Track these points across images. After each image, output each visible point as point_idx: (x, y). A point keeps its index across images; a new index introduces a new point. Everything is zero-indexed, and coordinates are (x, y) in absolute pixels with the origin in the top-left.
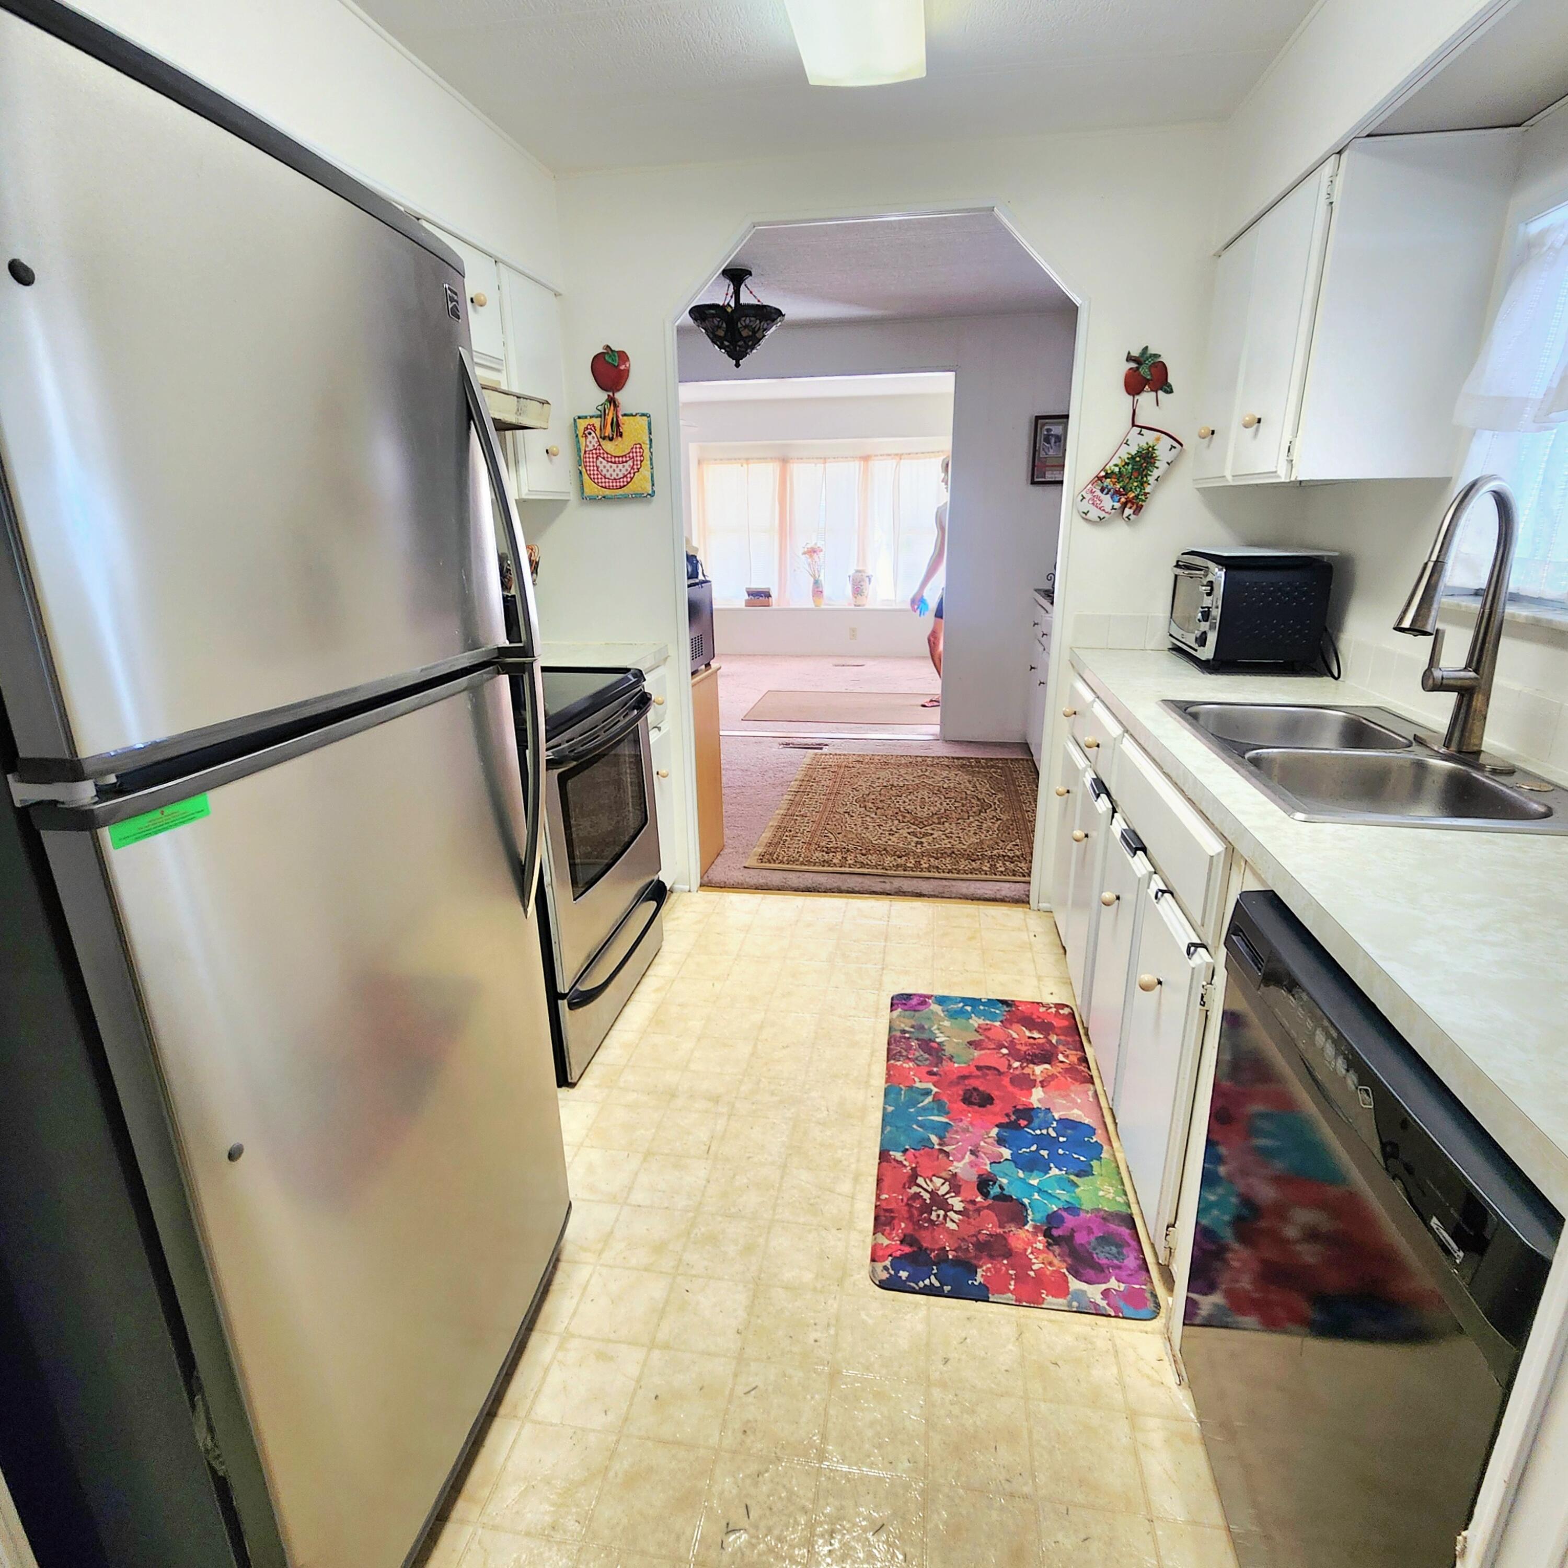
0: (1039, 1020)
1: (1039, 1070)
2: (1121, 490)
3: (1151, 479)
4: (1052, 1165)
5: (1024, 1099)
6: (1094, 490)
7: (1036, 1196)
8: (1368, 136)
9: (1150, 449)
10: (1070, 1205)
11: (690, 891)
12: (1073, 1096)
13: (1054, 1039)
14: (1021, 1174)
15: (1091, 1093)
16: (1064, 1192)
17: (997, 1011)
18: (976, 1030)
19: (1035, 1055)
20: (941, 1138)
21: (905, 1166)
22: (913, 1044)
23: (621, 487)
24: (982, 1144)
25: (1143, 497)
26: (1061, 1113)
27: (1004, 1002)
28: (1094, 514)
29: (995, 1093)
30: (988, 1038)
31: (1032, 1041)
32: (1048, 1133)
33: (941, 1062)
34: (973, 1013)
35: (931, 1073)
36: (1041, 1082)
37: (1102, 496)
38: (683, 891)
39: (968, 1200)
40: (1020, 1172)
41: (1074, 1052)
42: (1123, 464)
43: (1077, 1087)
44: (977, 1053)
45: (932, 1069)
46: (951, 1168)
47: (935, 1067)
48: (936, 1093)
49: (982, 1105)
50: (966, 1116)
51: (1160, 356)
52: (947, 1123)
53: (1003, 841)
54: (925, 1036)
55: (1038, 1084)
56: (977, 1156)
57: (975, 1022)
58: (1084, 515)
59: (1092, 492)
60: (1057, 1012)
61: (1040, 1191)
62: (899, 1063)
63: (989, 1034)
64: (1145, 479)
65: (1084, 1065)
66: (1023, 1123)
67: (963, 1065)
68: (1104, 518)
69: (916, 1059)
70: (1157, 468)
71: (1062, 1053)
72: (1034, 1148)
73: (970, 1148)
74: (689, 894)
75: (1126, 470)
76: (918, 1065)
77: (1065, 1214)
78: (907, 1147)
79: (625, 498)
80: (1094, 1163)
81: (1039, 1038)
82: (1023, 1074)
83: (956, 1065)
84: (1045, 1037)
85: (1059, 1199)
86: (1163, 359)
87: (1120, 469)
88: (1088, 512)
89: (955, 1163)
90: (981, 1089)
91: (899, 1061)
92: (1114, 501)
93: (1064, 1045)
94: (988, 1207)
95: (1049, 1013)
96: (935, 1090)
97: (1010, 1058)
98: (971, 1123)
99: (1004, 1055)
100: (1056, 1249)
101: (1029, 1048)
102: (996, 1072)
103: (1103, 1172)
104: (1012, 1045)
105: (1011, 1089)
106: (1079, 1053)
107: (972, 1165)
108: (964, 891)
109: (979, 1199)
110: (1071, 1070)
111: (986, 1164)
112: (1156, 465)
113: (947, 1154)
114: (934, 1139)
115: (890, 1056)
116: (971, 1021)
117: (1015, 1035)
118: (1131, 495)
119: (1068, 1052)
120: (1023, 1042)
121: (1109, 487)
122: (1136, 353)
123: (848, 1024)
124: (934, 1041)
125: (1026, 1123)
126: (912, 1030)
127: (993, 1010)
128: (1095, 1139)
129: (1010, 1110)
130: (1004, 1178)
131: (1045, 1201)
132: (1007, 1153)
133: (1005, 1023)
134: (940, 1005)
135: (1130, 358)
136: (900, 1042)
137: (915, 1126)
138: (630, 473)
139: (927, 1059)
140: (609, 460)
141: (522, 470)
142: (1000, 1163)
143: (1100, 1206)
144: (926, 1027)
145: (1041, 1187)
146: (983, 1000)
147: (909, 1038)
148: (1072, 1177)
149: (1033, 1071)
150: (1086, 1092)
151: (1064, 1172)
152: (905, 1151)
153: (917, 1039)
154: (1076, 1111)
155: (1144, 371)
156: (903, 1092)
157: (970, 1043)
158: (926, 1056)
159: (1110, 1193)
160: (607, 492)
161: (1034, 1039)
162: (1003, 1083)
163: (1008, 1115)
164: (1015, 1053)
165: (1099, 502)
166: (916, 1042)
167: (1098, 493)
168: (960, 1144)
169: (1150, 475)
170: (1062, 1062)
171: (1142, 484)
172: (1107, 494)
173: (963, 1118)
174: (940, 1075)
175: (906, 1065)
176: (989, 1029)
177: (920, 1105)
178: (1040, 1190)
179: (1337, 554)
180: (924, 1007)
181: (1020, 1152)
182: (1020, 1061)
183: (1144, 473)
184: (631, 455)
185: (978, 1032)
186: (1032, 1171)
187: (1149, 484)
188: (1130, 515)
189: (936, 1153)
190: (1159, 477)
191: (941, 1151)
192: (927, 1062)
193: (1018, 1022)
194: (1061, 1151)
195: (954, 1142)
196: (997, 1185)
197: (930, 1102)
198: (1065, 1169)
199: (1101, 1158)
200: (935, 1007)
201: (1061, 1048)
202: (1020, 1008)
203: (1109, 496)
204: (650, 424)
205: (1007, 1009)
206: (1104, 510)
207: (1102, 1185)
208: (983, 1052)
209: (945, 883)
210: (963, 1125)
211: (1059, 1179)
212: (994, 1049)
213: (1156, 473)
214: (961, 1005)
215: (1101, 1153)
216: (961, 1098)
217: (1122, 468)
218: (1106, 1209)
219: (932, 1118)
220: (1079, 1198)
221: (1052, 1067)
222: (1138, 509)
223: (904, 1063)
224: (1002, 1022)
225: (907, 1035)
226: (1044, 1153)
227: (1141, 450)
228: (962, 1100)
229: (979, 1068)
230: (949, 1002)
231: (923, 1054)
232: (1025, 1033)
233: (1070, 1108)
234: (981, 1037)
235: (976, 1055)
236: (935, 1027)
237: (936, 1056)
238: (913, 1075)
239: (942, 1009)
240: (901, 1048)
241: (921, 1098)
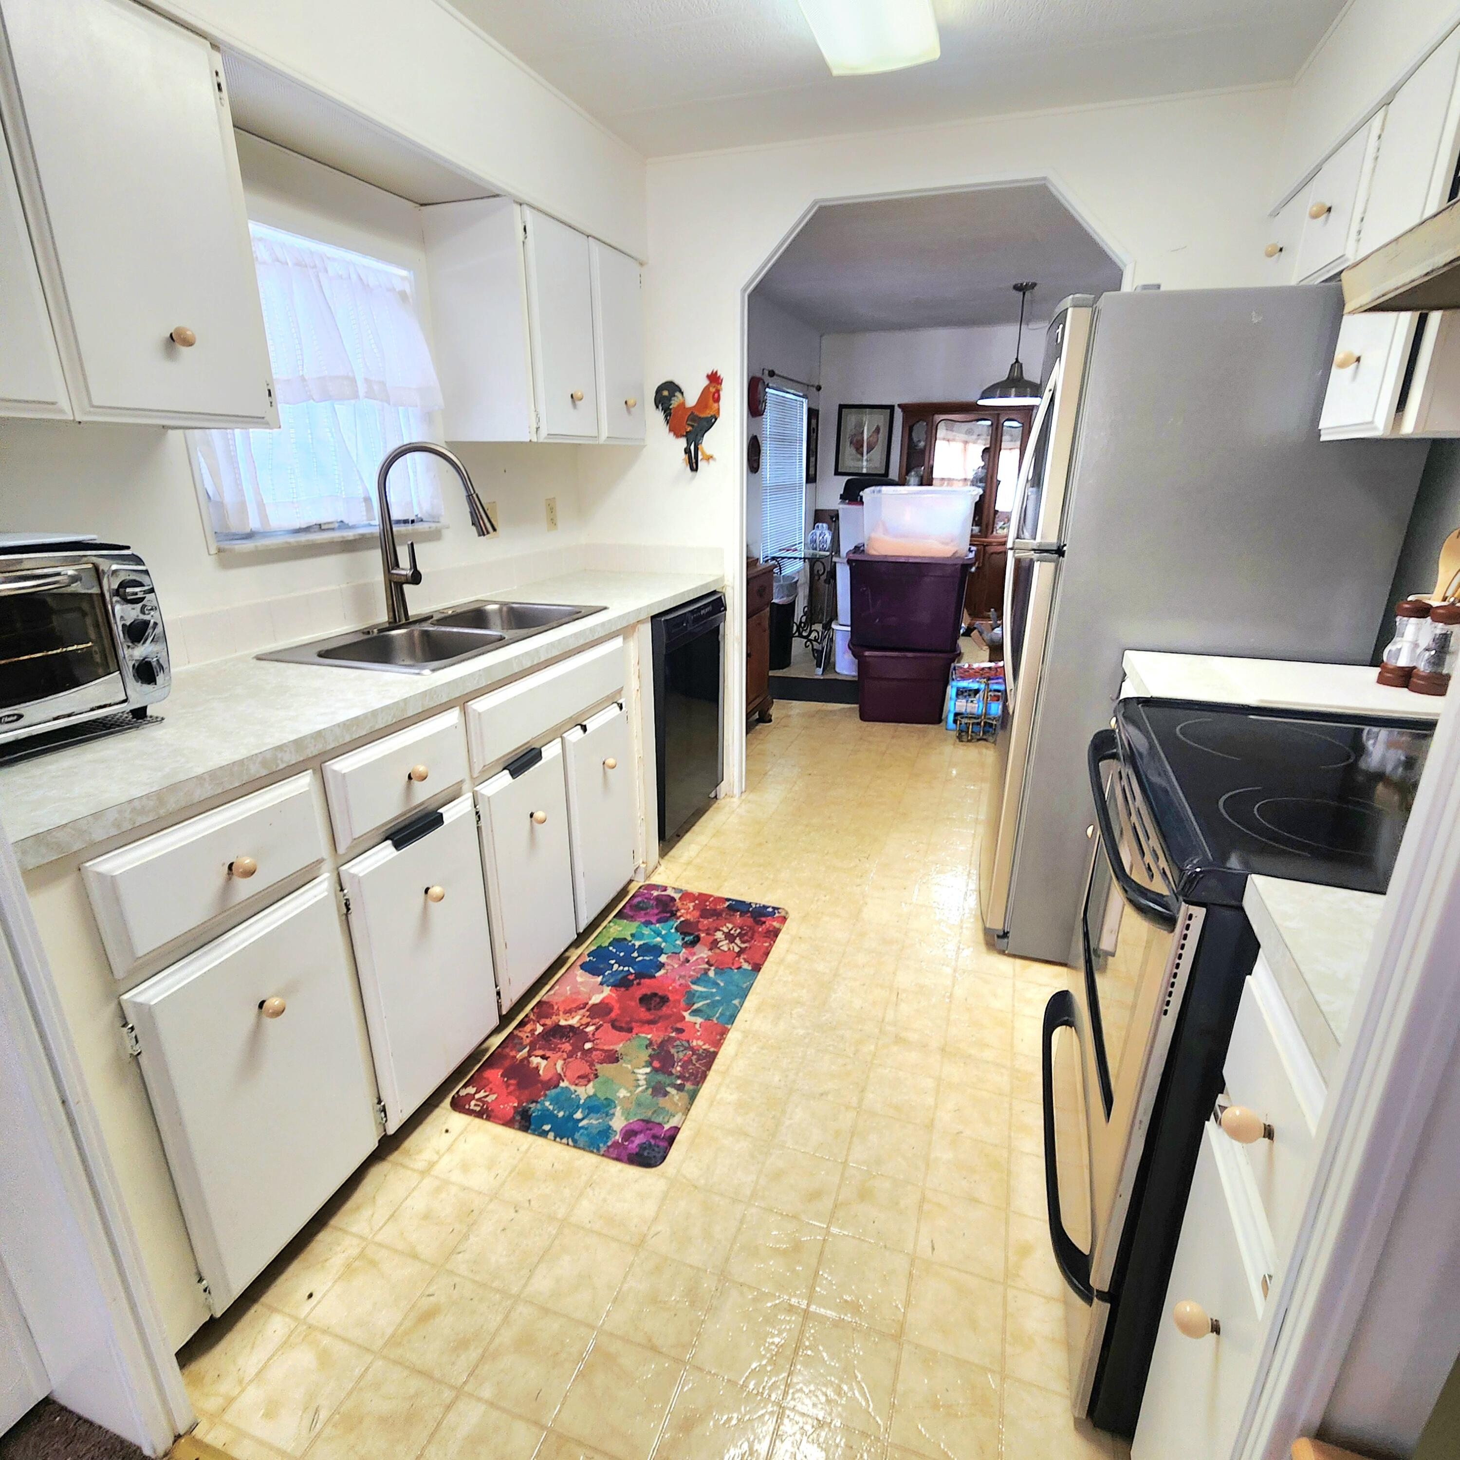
0: (511, 1081)
1: (573, 1021)
4: (637, 947)
5: (613, 996)
7: (663, 932)
10: (647, 924)
12: (568, 993)
13: (522, 1053)
14: (663, 945)
15: (552, 992)
16: (643, 932)
17: (547, 1103)
18: (596, 1077)
19: (562, 1037)
21: (744, 959)
22: (679, 1069)
24: (676, 967)
26: (593, 980)
29: (634, 1005)
30: (591, 1065)
31: (548, 1054)
32: (619, 968)
33: (662, 1042)
34: (579, 1104)
35: (680, 1031)
36: (583, 1010)
39: (711, 935)
40: (662, 946)
41: (519, 1035)
43: (556, 1001)
44: (619, 1047)
45: (676, 1036)
46: (711, 954)
47: (673, 1036)
48: (686, 1011)
49: (654, 996)
50: (674, 988)
52: (694, 984)
54: (660, 1077)
55: (587, 1007)
56: (686, 959)
57: (584, 1092)
61: (659, 934)
62: (706, 1047)
63: (585, 1069)
65: (525, 1020)
66: (631, 977)
67: (643, 1035)
69: (686, 1049)
71: (532, 1036)
72: (640, 958)
73: (688, 966)
76: (688, 1042)
77: (654, 921)
78: (736, 971)
80: (606, 944)
82: (591, 1020)
83: (649, 1036)
84: (529, 1056)
85: (651, 929)
89: (705, 956)
91: (704, 1050)
94: (699, 930)
96: (686, 1014)
97: (590, 1037)
98: (674, 981)
99: (592, 1042)
100: (674, 909)
101: (559, 1046)
102: (617, 1024)
103: (606, 938)
104: (574, 1052)
107: (693, 955)
109: (703, 935)
110: (544, 1016)
111: (685, 953)
113: (708, 963)
114: (711, 974)
115: (710, 1058)
116: (592, 1091)
117: (559, 1064)
119: (523, 1037)
120: (559, 1054)
123: (739, 1120)
126: (668, 1089)
127: (551, 1106)
128: (588, 959)
129: (634, 989)
130: (677, 944)
131: (661, 929)
132: (663, 959)
133: (554, 1082)
134: (610, 1127)
136: (691, 1074)
137: (722, 984)
139: (674, 1047)
142: (673, 954)
143: (629, 921)
144: (650, 1090)
145: (656, 937)
147: (679, 1077)
148: (630, 938)
149: (580, 1020)
150: (553, 995)
151: (633, 942)
152: (740, 968)
153: (671, 1074)
154: (580, 981)
156: (717, 1015)
157: (616, 1060)
158: (673, 1051)
161: (541, 1058)
162: (619, 1012)
163: (639, 986)
164: (580, 1042)
166: (674, 1071)
168: (693, 969)
173: (678, 988)
174: (672, 1028)
175: (700, 1043)
176: (579, 1077)
177: (708, 1001)
180: (632, 1126)
185: (596, 1074)
186: (655, 946)
189: (716, 964)
191: (711, 966)
192: (678, 1043)
193: (540, 1081)
194: (622, 955)
195: (697, 970)
196: (685, 941)
197: (698, 1004)
198: (630, 944)
199: (598, 947)
200: (619, 1121)
201: (526, 1041)
205: (532, 1104)
207: (615, 932)
208: (611, 1047)
210: (682, 981)
211: (640, 938)
212: (597, 1050)
214: (583, 1120)
215: (595, 949)
216: (668, 1004)
218: (626, 921)
219: (704, 990)
220: (637, 928)
223: (701, 1047)
224: (556, 1086)
225: (679, 1082)
228: (667, 1002)
229: (630, 1030)
230: (595, 1131)
231: (676, 1055)
232: (545, 1066)
233: (582, 983)
234: (598, 1066)
235: (621, 1045)
236: (640, 1089)
237: (663, 1049)
238: (698, 1031)
239: (611, 1120)
240: (695, 1065)
241: (704, 1008)
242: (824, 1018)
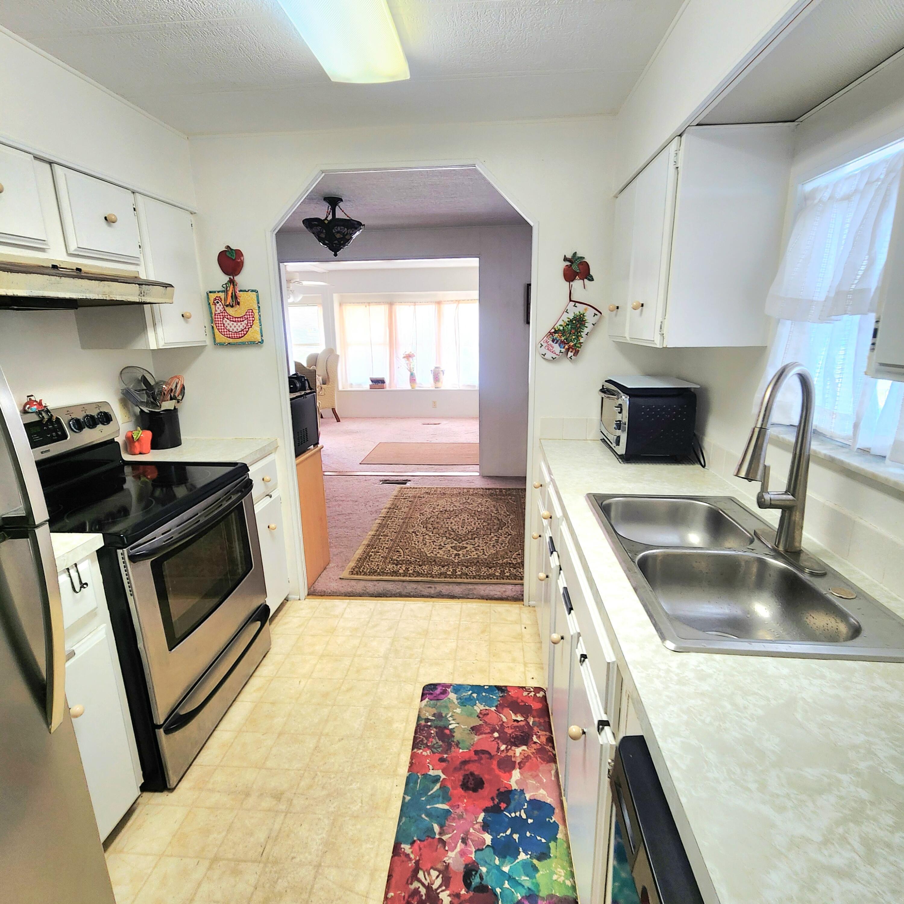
0: (523, 704)
1: (519, 751)
2: (565, 341)
3: (583, 334)
4: (521, 850)
5: (506, 782)
6: (548, 340)
7: (506, 885)
8: (697, 125)
9: (582, 316)
10: (531, 893)
11: (299, 600)
12: (541, 776)
13: (531, 721)
14: (497, 861)
15: (553, 772)
16: (528, 879)
17: (494, 697)
18: (478, 716)
19: (516, 737)
20: (441, 826)
21: (411, 859)
22: (432, 732)
23: (240, 338)
24: (471, 830)
25: (579, 345)
26: (532, 794)
27: (500, 688)
28: (549, 355)
29: (486, 777)
30: (485, 722)
31: (516, 724)
32: (520, 815)
33: (451, 748)
34: (478, 700)
35: (442, 760)
36: (519, 763)
37: (553, 344)
38: (295, 600)
39: (454, 893)
40: (497, 858)
41: (544, 733)
42: (565, 324)
43: (544, 767)
44: (476, 738)
45: (443, 755)
46: (445, 859)
47: (445, 754)
48: (444, 779)
49: (475, 790)
50: (462, 802)
51: (584, 258)
52: (448, 811)
53: (511, 552)
54: (441, 724)
55: (517, 766)
56: (466, 844)
57: (479, 707)
58: (543, 356)
59: (547, 342)
60: (535, 695)
61: (510, 878)
62: (420, 752)
63: (487, 719)
64: (579, 334)
65: (550, 745)
66: (503, 805)
67: (465, 751)
68: (555, 358)
69: (433, 747)
70: (587, 327)
71: (536, 735)
72: (508, 832)
73: (462, 835)
74: (300, 601)
75: (568, 328)
76: (433, 753)
77: (526, 903)
78: (415, 839)
79: (243, 344)
80: (552, 845)
81: (521, 721)
82: (507, 755)
83: (461, 751)
84: (526, 720)
85: (523, 886)
86: (586, 260)
87: (563, 328)
88: (545, 354)
89: (449, 854)
90: (476, 773)
91: (421, 749)
92: (561, 348)
93: (538, 727)
94: (469, 900)
95: (529, 697)
96: (443, 776)
97: (499, 742)
98: (466, 810)
99: (495, 738)
101: (513, 730)
102: (487, 756)
103: (558, 855)
104: (502, 729)
105: (497, 771)
106: (548, 733)
107: (462, 853)
108: (482, 593)
109: (463, 892)
110: (541, 751)
111: (471, 853)
112: (586, 325)
113: (444, 843)
114: (436, 828)
115: (415, 745)
116: (475, 707)
117: (505, 719)
118: (572, 344)
119: (541, 733)
120: (509, 725)
121: (557, 339)
122: (569, 256)
123: (390, 714)
124: (448, 729)
125: (505, 805)
126: (434, 718)
127: (491, 696)
128: (553, 819)
129: (494, 793)
130: (484, 866)
131: (513, 890)
132: (488, 838)
133: (500, 708)
134: (455, 694)
135: (565, 259)
136: (423, 730)
137: (423, 816)
138: (246, 328)
139: (441, 746)
140: (232, 320)
141: (159, 330)
142: (482, 849)
143: (553, 893)
144: (444, 715)
145: (511, 874)
146: (486, 687)
147: (430, 726)
148: (535, 861)
149: (515, 754)
150: (550, 771)
151: (529, 856)
152: (413, 843)
153: (436, 727)
154: (542, 791)
155: (575, 267)
156: (419, 781)
157: (473, 728)
158: (441, 743)
159: (561, 876)
160: (231, 341)
161: (518, 721)
162: (493, 766)
163: (493, 799)
164: (503, 738)
165: (551, 348)
166: (435, 729)
167: (551, 342)
168: (455, 832)
169: (582, 332)
170: (535, 743)
171: (578, 337)
172: (556, 343)
173: (460, 803)
174: (448, 761)
175: (425, 753)
176: (488, 714)
177: (430, 794)
178: (510, 876)
179: (699, 387)
180: (444, 696)
181: (498, 837)
182: (505, 744)
183: (579, 330)
184: (246, 316)
185: (479, 717)
186: (505, 857)
187: (582, 337)
188: (571, 356)
189: (436, 842)
190: (588, 333)
191: (440, 840)
192: (440, 750)
193: (506, 707)
194: (528, 834)
195: (451, 830)
196: (478, 875)
197: (437, 790)
198: (530, 853)
199: (557, 838)
200: (452, 696)
201: (536, 729)
202: (510, 693)
203: (557, 344)
204: (258, 296)
205: (501, 695)
206: (555, 353)
207: (556, 868)
208: (480, 737)
209: (470, 587)
210: (459, 811)
211: (525, 864)
212: (489, 733)
213: (586, 330)
214: (470, 692)
215: (557, 835)
216: (460, 784)
217: (565, 328)
218: (558, 894)
219: (437, 806)
220: (537, 885)
221: (528, 748)
222: (576, 353)
223: (424, 751)
224: (496, 707)
225: (429, 724)
226: (516, 836)
227: (576, 316)
228: (461, 785)
229: (476, 752)
230: (462, 690)
231: (438, 741)
232: (512, 716)
233: (537, 789)
234: (481, 722)
235: (476, 739)
236: (450, 715)
237: (447, 742)
238: (429, 763)
239: (457, 697)
240: (424, 736)
241: (432, 785)
242: (335, 804)
